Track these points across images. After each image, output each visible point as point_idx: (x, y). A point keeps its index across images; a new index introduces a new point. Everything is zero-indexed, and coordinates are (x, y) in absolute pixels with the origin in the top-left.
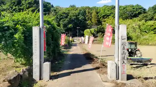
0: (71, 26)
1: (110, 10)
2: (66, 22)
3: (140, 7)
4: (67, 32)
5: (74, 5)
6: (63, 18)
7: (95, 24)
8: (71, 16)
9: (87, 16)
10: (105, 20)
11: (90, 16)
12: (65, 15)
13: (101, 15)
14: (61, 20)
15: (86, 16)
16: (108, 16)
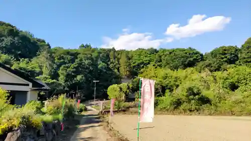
0: (81, 79)
1: (149, 56)
2: (70, 70)
3: (195, 52)
4: (72, 92)
5: (89, 44)
6: (65, 63)
7: (126, 77)
8: (81, 60)
9: (111, 63)
10: (142, 70)
11: (117, 62)
12: (69, 57)
13: (134, 63)
14: (62, 67)
15: (109, 63)
16: (146, 64)
